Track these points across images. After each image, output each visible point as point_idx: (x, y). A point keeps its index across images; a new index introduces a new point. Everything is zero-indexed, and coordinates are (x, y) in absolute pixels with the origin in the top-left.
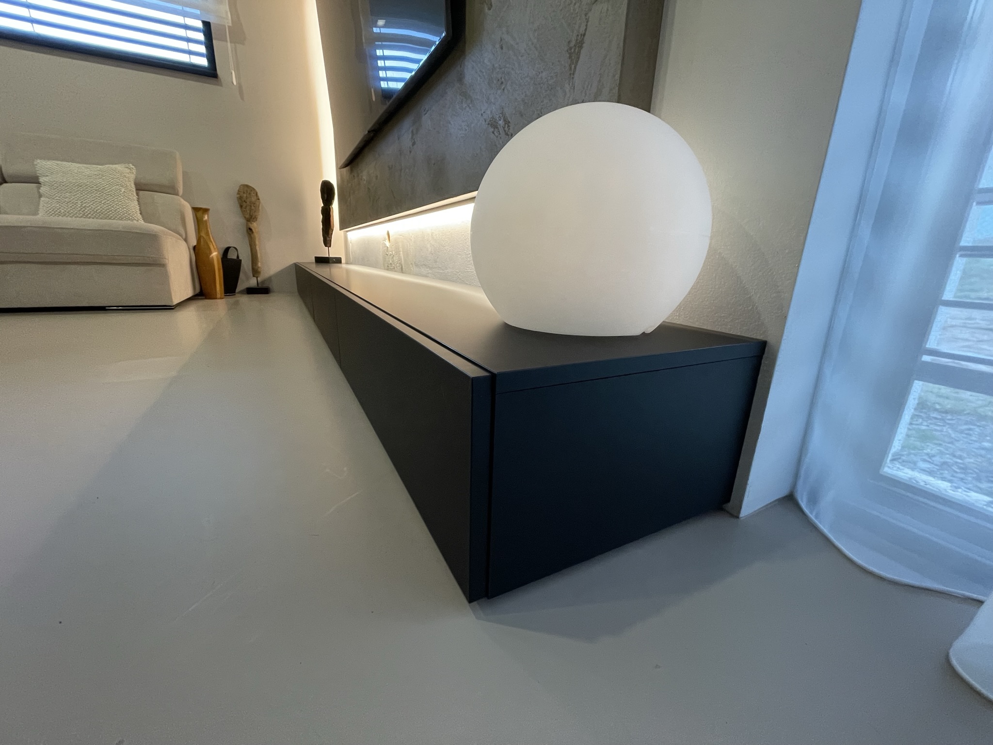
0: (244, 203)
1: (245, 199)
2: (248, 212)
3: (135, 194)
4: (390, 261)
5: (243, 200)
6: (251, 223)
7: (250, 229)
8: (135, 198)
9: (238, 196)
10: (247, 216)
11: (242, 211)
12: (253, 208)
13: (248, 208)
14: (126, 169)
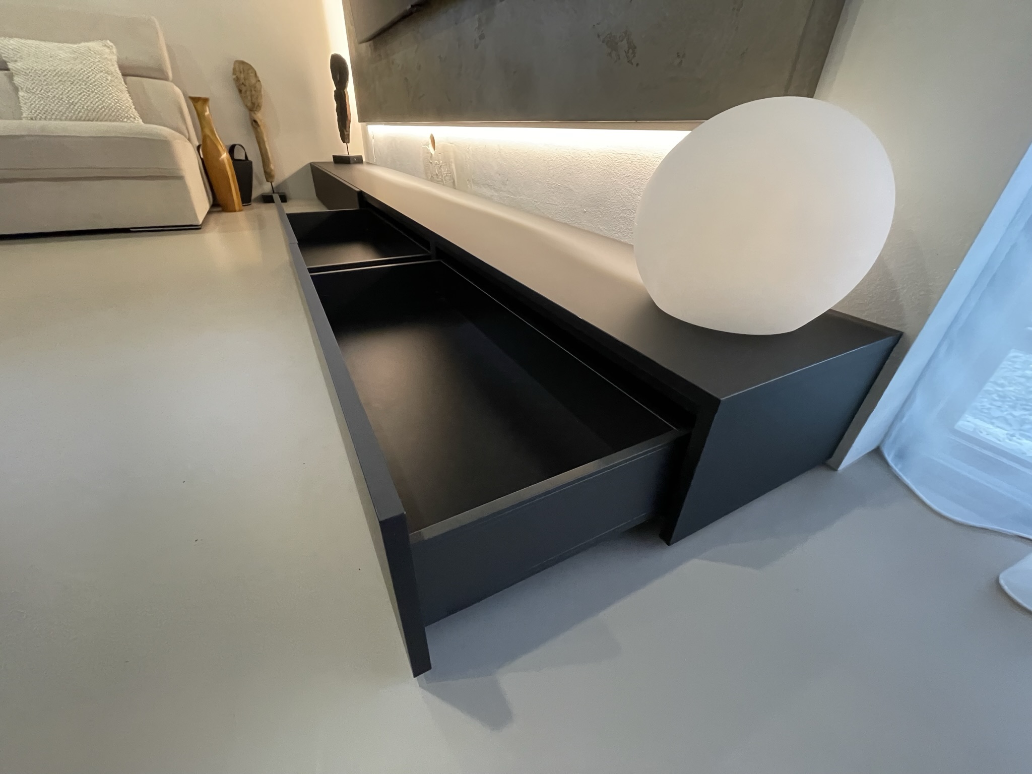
0: (243, 86)
1: (243, 81)
2: (249, 98)
3: (123, 83)
4: (435, 171)
5: (241, 82)
6: (255, 113)
7: (255, 121)
8: (124, 87)
9: (234, 77)
10: (249, 104)
11: (241, 97)
12: (253, 92)
13: (248, 93)
14: (105, 48)
